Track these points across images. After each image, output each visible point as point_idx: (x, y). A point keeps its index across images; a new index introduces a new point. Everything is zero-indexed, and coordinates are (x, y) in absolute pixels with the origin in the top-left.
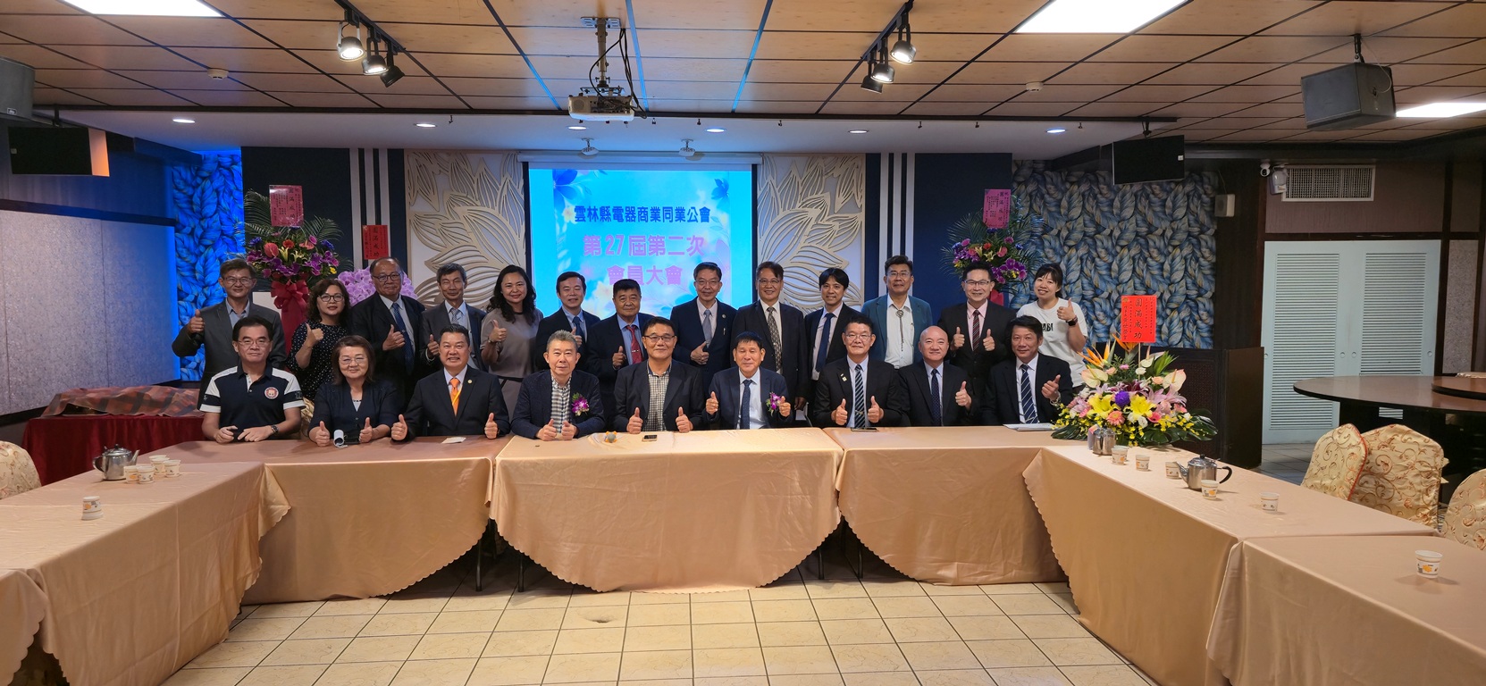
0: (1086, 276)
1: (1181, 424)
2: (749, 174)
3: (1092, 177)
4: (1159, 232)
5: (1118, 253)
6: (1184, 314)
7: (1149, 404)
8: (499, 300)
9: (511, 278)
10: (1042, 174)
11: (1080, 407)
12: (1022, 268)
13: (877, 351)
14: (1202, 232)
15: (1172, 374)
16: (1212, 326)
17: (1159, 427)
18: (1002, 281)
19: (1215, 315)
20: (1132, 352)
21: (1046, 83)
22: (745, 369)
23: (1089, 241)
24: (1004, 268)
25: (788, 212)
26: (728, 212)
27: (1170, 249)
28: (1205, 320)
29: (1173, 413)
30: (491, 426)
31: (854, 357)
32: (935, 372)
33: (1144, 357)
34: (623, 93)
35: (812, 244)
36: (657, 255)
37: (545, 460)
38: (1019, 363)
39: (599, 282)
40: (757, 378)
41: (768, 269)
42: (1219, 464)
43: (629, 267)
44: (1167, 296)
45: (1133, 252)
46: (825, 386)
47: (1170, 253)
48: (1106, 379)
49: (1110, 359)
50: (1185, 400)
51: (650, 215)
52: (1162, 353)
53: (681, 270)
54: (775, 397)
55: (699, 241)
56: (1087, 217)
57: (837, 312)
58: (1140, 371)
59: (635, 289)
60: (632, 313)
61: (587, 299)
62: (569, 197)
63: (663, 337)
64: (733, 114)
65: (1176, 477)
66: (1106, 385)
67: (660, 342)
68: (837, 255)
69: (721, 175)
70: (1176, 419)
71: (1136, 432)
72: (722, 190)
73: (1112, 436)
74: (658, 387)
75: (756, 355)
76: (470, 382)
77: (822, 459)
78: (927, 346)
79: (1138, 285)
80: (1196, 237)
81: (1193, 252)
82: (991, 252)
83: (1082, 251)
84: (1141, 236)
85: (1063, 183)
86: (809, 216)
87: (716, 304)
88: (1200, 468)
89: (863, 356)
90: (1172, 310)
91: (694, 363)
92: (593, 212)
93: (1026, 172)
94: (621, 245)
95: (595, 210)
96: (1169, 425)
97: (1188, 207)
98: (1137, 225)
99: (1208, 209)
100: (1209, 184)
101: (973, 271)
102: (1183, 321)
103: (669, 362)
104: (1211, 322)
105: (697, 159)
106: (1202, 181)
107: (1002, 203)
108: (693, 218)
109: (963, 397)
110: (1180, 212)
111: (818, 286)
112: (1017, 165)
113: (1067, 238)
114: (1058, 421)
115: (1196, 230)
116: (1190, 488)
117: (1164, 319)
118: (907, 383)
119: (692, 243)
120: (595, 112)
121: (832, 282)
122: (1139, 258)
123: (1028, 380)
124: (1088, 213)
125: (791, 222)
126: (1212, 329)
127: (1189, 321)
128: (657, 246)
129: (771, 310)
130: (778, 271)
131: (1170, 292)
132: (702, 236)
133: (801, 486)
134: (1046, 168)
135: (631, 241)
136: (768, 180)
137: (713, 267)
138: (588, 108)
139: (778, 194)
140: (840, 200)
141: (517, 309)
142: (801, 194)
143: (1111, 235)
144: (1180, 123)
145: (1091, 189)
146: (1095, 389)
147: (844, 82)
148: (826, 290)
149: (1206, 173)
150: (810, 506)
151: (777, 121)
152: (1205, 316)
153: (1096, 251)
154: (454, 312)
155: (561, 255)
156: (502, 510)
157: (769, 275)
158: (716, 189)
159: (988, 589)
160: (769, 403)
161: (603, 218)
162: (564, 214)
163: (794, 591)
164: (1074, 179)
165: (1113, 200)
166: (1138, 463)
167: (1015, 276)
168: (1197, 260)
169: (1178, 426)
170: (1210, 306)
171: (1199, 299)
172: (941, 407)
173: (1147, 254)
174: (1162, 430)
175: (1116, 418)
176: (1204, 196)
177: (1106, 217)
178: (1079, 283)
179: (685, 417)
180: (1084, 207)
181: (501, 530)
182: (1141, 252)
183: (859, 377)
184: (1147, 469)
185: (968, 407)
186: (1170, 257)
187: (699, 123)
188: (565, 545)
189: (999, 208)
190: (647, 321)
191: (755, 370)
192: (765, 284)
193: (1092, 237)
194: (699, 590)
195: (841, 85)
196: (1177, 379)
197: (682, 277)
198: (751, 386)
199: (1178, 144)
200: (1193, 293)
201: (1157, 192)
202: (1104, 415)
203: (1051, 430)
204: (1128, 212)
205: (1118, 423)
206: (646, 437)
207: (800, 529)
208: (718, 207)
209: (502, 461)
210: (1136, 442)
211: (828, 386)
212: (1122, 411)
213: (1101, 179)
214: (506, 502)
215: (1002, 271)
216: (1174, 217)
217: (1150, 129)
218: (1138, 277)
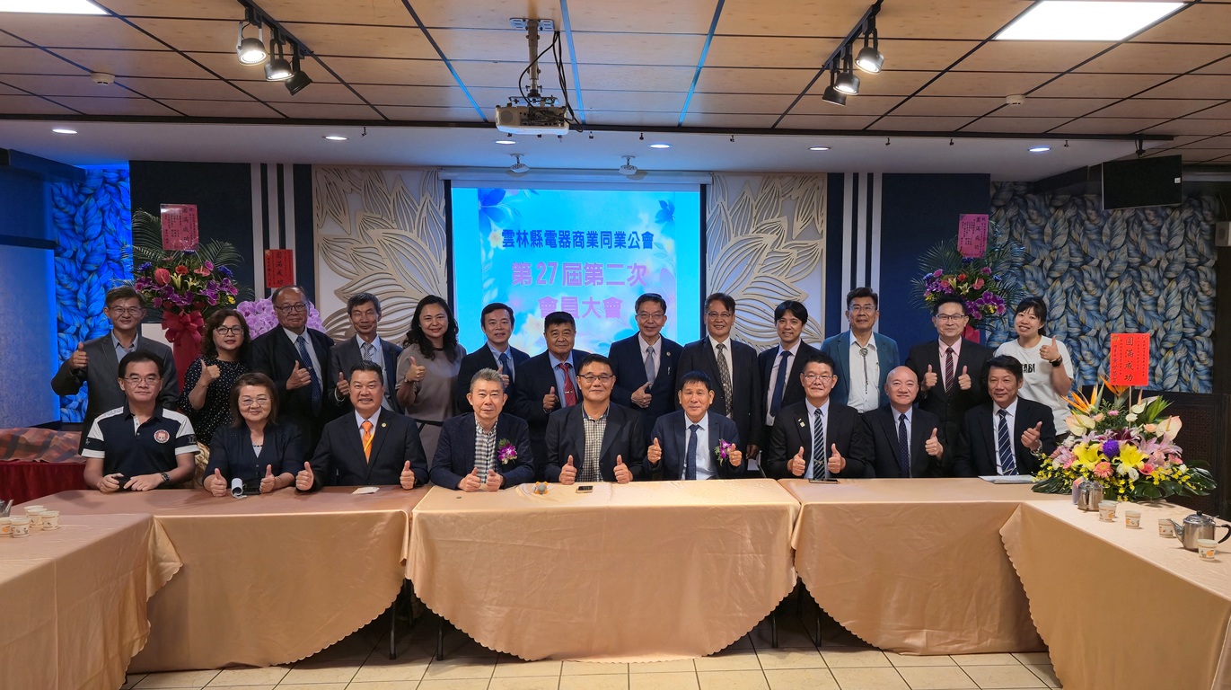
0: (1072, 312)
1: (1176, 476)
2: (698, 194)
3: (1078, 201)
4: (1153, 262)
5: (1107, 286)
6: (1181, 354)
7: (1141, 455)
8: (416, 334)
9: (430, 310)
10: (1023, 197)
11: (1064, 457)
12: (1001, 302)
13: (840, 392)
14: (1200, 264)
15: (1167, 421)
16: (1210, 368)
17: (1152, 480)
18: (978, 316)
19: (1214, 356)
20: (1121, 396)
21: (1028, 96)
22: (692, 413)
23: (1076, 272)
24: (981, 302)
25: (740, 238)
26: (673, 237)
27: (1165, 282)
28: (1204, 361)
29: (1167, 465)
30: (407, 475)
31: (813, 400)
32: (903, 417)
33: (1135, 402)
34: (556, 104)
35: (768, 274)
36: (594, 285)
37: (469, 516)
38: (997, 408)
39: (529, 315)
40: (704, 423)
41: (718, 301)
42: (1218, 522)
43: (563, 298)
44: (1161, 334)
45: (1124, 285)
46: (780, 432)
47: (1165, 287)
48: (1092, 426)
49: (1098, 404)
50: (1180, 450)
51: (586, 239)
52: (1155, 398)
53: (620, 302)
54: (725, 445)
55: (641, 270)
56: (1073, 246)
57: (794, 350)
58: (1131, 418)
59: (569, 324)
60: (565, 350)
61: (516, 333)
62: (496, 220)
63: (600, 377)
64: (679, 128)
65: (1170, 536)
66: (1092, 432)
67: (597, 382)
68: (795, 286)
69: (666, 196)
70: (1170, 471)
71: (1126, 486)
72: (667, 213)
73: (1099, 490)
74: (595, 433)
75: (704, 398)
76: (384, 425)
77: (777, 513)
78: (895, 388)
79: (1129, 322)
80: (1195, 269)
81: (1191, 286)
82: (966, 285)
83: (1068, 284)
84: (1132, 268)
85: (1047, 207)
86: (765, 242)
87: (659, 341)
88: (1197, 526)
89: (823, 399)
90: (1167, 350)
91: (634, 406)
92: (522, 236)
93: (1005, 195)
94: (554, 272)
95: (525, 234)
96: (1163, 478)
97: (1186, 235)
98: (1129, 255)
99: (1207, 237)
100: (1210, 211)
101: (945, 304)
102: (1179, 362)
103: (607, 404)
104: (1210, 363)
105: (640, 177)
106: (1201, 206)
107: (979, 229)
108: (634, 244)
109: (933, 445)
110: (1177, 241)
111: (773, 320)
112: (996, 187)
113: (1051, 269)
114: (1040, 473)
115: (1194, 261)
116: (1185, 548)
117: (1158, 360)
118: (871, 429)
119: (633, 272)
120: (525, 124)
121: (788, 316)
122: (1131, 292)
123: (1006, 426)
124: (1074, 241)
125: (744, 249)
126: (1212, 372)
127: (1186, 362)
128: (594, 275)
129: (720, 347)
130: (729, 303)
131: (1165, 330)
132: (644, 264)
133: (753, 544)
134: (1028, 192)
135: (565, 269)
136: (719, 202)
137: (656, 298)
138: (518, 121)
139: (730, 218)
140: (798, 225)
141: (437, 345)
142: (755, 218)
143: (1099, 266)
144: (1177, 142)
145: (1078, 215)
146: (1081, 437)
147: (804, 93)
148: (782, 326)
149: (1205, 197)
150: (762, 566)
151: (728, 136)
152: (1203, 357)
153: (1083, 284)
154: (367, 347)
155: (487, 284)
156: (419, 569)
157: (719, 307)
158: (660, 211)
159: (959, 659)
160: (718, 450)
161: (533, 244)
162: (490, 238)
163: (745, 661)
164: (1059, 203)
165: (1102, 227)
166: (1127, 520)
167: (992, 311)
168: (1195, 295)
169: (1172, 479)
170: (1209, 346)
171: (1198, 337)
172: (910, 456)
173: (1139, 287)
174: (1155, 483)
175: (1104, 469)
176: (1203, 223)
177: (1095, 246)
178: (1064, 319)
179: (624, 466)
180: (1069, 234)
181: (417, 591)
182: (1133, 286)
183: (818, 422)
184: (1137, 527)
185: (939, 456)
186: (1166, 291)
187: (642, 138)
188: (489, 609)
189: (975, 235)
190: (582, 358)
191: (701, 416)
192: (715, 317)
193: (1079, 268)
194: (639, 659)
195: (800, 96)
196: (1172, 426)
197: (622, 310)
198: (698, 432)
199: (1175, 164)
200: (1191, 331)
201: (1151, 218)
202: (1091, 466)
203: (1032, 483)
204: (1119, 241)
205: (1106, 475)
206: (581, 488)
207: (752, 592)
208: (662, 232)
209: (420, 514)
210: (1125, 497)
211: (785, 433)
212: (1110, 461)
213: (1089, 204)
214: (424, 560)
215: (979, 306)
216: (1170, 245)
217: (1143, 148)
218: (1130, 312)
